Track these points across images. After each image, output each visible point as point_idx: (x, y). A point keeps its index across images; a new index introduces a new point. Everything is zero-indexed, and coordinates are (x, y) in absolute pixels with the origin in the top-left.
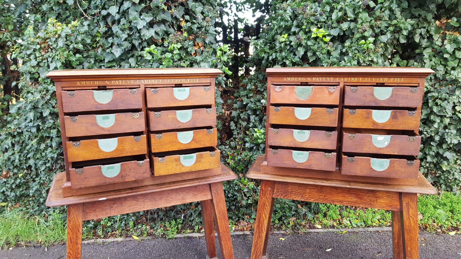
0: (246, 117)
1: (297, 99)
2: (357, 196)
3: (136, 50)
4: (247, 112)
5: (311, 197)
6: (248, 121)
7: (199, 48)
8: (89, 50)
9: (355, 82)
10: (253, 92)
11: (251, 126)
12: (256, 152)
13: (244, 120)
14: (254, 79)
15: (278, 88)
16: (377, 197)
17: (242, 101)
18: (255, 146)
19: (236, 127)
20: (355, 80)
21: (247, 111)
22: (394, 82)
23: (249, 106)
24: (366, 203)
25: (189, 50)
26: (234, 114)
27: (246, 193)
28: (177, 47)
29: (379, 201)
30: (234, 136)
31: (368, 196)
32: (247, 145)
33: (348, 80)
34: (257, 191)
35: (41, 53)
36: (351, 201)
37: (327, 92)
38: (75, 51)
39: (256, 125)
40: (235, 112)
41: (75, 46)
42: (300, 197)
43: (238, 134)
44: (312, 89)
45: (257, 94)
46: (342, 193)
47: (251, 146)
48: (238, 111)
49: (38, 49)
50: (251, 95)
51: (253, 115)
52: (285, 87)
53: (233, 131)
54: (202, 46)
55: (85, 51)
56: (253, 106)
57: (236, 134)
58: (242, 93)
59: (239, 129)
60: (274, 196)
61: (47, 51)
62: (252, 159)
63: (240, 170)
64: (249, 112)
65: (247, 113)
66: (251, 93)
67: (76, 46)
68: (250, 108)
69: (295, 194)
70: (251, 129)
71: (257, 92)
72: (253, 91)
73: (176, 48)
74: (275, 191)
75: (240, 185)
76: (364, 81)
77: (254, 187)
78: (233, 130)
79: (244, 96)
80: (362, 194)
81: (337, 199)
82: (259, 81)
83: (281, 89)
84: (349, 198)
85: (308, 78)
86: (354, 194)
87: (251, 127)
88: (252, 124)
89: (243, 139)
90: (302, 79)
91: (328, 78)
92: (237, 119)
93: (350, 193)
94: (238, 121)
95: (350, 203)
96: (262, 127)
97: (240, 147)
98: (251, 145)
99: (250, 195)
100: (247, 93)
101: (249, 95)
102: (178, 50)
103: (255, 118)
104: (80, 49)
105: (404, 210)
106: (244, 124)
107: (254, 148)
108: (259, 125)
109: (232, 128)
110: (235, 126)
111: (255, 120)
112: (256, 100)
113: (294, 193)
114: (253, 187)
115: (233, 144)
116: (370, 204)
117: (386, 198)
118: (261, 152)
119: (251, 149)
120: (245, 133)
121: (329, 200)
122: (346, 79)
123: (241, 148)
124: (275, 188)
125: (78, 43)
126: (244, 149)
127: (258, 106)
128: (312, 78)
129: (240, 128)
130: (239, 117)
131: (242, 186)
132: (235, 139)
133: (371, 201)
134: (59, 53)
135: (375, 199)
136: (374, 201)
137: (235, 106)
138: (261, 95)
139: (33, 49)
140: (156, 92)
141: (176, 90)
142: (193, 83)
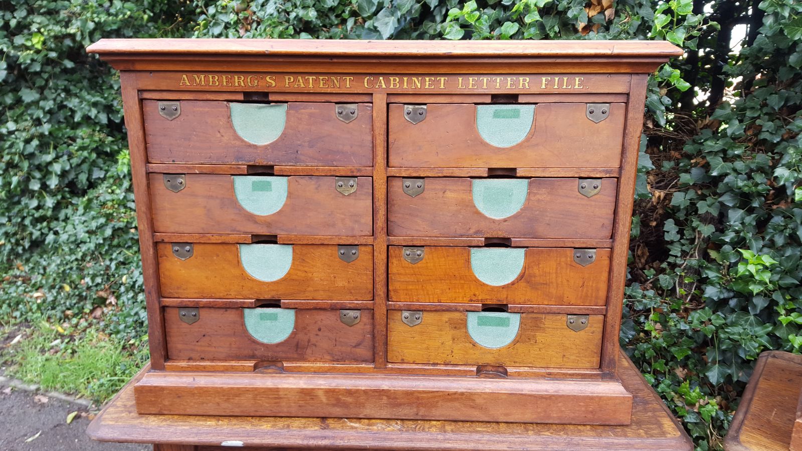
0: (715, 213)
3: (433, 20)
4: (720, 199)
6: (720, 221)
7: (602, 12)
8: (332, 25)
10: (746, 144)
11: (727, 240)
12: (738, 318)
13: (706, 219)
14: (752, 108)
17: (707, 167)
18: (734, 297)
19: (679, 236)
21: (721, 195)
23: (727, 184)
25: (570, 14)
26: (679, 199)
27: (690, 426)
28: (536, 5)
30: (671, 260)
32: (711, 292)
34: (726, 425)
35: (238, 32)
38: (301, 26)
39: (744, 239)
40: (683, 194)
41: (301, 13)
43: (684, 254)
45: (754, 150)
47: (722, 297)
48: (691, 194)
49: (232, 23)
50: (736, 152)
51: (740, 208)
53: (669, 246)
54: (610, 7)
55: (325, 26)
56: (740, 184)
57: (679, 254)
58: (711, 145)
59: (687, 242)
61: (249, 27)
62: (722, 336)
63: (680, 357)
64: (727, 200)
65: (719, 202)
66: (739, 147)
67: (303, 15)
68: (730, 187)
70: (727, 248)
71: (755, 145)
72: (744, 141)
73: (532, 6)
75: (676, 400)
77: (717, 414)
78: (672, 242)
79: (716, 153)
82: (766, 114)
87: (726, 243)
88: (733, 235)
89: (697, 272)
92: (686, 215)
94: (686, 220)
96: (764, 246)
97: (685, 293)
98: (721, 292)
99: (702, 434)
100: (724, 145)
101: (730, 152)
102: (536, 13)
103: (743, 219)
104: (311, 22)
106: (707, 230)
107: (733, 303)
108: (756, 240)
109: (667, 238)
110: (678, 233)
111: (743, 223)
112: (753, 166)
114: (714, 414)
115: (665, 280)
118: (752, 318)
119: (720, 305)
120: (705, 256)
123: (687, 295)
125: (309, 7)
126: (698, 301)
127: (757, 185)
129: (692, 241)
130: (692, 209)
131: (680, 405)
132: (673, 266)
134: (265, 30)
137: (685, 178)
138: (770, 154)
139: (224, 24)
140: (418, 117)
141: (486, 113)
142: (561, 91)
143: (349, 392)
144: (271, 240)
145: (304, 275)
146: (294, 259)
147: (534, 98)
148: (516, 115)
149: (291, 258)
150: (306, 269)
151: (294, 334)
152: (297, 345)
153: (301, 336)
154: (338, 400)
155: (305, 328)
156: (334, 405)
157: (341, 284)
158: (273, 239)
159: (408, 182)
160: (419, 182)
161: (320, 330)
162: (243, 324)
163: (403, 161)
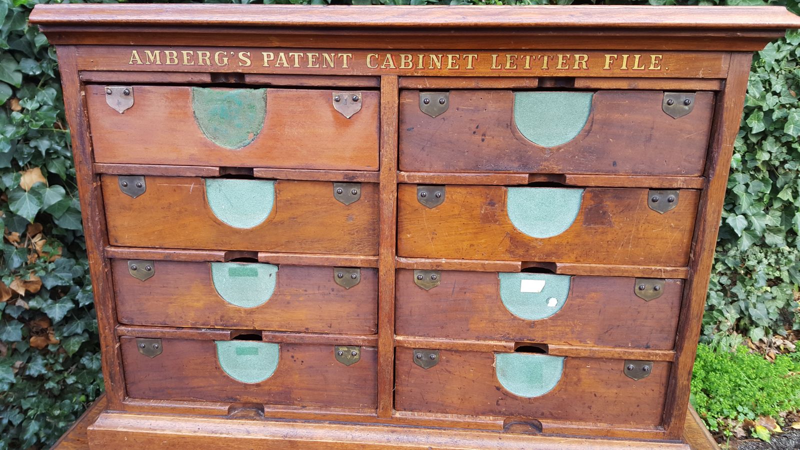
1: (205, 144)
9: (445, 72)
15: (116, 99)
20: (444, 62)
22: (617, 73)
33: (416, 64)
37: (328, 116)
44: (265, 99)
52: (149, 91)
76: (483, 71)
83: (130, 102)
85: (240, 55)
90: (212, 58)
91: (326, 55)
122: (406, 62)
128: (256, 53)
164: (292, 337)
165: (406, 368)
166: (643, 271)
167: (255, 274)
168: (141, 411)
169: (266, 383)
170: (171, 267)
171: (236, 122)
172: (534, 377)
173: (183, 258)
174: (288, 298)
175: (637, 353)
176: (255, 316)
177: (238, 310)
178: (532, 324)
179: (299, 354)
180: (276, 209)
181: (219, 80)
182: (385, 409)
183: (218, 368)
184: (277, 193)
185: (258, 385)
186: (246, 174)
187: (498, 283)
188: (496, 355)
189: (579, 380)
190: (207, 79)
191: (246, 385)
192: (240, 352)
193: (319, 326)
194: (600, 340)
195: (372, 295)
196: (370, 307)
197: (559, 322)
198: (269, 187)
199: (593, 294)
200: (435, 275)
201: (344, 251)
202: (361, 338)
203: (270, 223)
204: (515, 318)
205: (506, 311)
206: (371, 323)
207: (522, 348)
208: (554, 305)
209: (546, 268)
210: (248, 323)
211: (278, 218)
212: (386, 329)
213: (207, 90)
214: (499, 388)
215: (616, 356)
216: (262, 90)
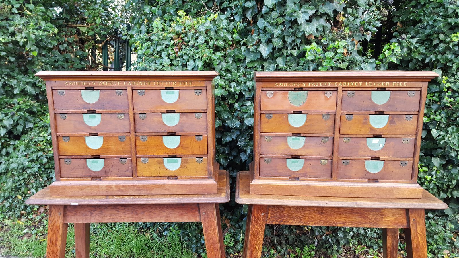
1: (290, 105)
2: (361, 215)
5: (311, 220)
9: (354, 86)
15: (269, 95)
16: (382, 215)
20: (354, 84)
22: (396, 87)
24: (371, 222)
29: (384, 219)
31: (373, 214)
36: (355, 222)
37: (323, 97)
42: (298, 222)
44: (307, 94)
46: (344, 213)
52: (278, 92)
60: (267, 222)
69: (292, 218)
74: (269, 216)
76: (364, 86)
80: (366, 212)
81: (340, 221)
83: (273, 95)
84: (352, 219)
85: (303, 83)
86: (358, 213)
90: (296, 84)
91: (325, 83)
93: (354, 213)
95: (354, 223)
105: (411, 227)
113: (291, 216)
116: (375, 223)
117: (391, 215)
121: (331, 222)
124: (269, 213)
128: (307, 83)
133: (376, 220)
135: (380, 217)
136: (379, 219)
140: (142, 94)
141: (164, 93)
142: (186, 86)
143: (123, 186)
144: (95, 135)
145: (107, 146)
146: (104, 141)
147: (178, 88)
148: (173, 93)
149: (103, 141)
150: (108, 145)
151: (104, 168)
152: (105, 172)
153: (106, 168)
154: (119, 189)
155: (108, 165)
156: (118, 191)
157: (120, 150)
158: (96, 135)
159: (141, 115)
160: (145, 115)
161: (113, 166)
162: (86, 165)
163: (138, 108)
164: (309, 157)
165: (340, 166)
166: (404, 136)
167: (299, 140)
168: (264, 179)
169: (300, 171)
170: (277, 138)
171: (299, 99)
172: (376, 167)
173: (281, 135)
174: (308, 146)
175: (404, 159)
176: (299, 151)
177: (294, 150)
178: (376, 152)
179: (310, 162)
180: (306, 122)
181: (296, 90)
182: (334, 177)
183: (286, 167)
184: (307, 117)
185: (297, 171)
186: (300, 112)
187: (366, 141)
188: (365, 161)
189: (388, 167)
190: (293, 89)
191: (294, 172)
192: (293, 162)
193: (316, 154)
194: (393, 156)
195: (332, 145)
196: (331, 148)
197: (383, 151)
198: (305, 115)
199: (392, 143)
200: (349, 139)
201: (324, 133)
202: (328, 157)
203: (304, 126)
204: (371, 150)
205: (368, 149)
206: (331, 153)
207: (373, 159)
208: (381, 146)
209: (379, 136)
210: (296, 153)
211: (306, 124)
212: (335, 154)
213: (292, 92)
214: (366, 171)
215: (398, 160)
216: (307, 92)
